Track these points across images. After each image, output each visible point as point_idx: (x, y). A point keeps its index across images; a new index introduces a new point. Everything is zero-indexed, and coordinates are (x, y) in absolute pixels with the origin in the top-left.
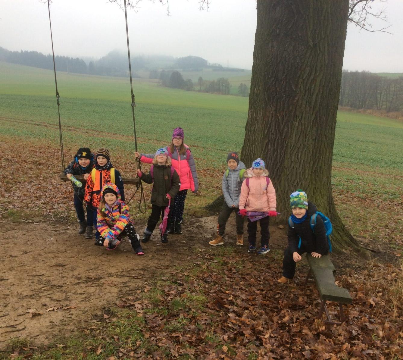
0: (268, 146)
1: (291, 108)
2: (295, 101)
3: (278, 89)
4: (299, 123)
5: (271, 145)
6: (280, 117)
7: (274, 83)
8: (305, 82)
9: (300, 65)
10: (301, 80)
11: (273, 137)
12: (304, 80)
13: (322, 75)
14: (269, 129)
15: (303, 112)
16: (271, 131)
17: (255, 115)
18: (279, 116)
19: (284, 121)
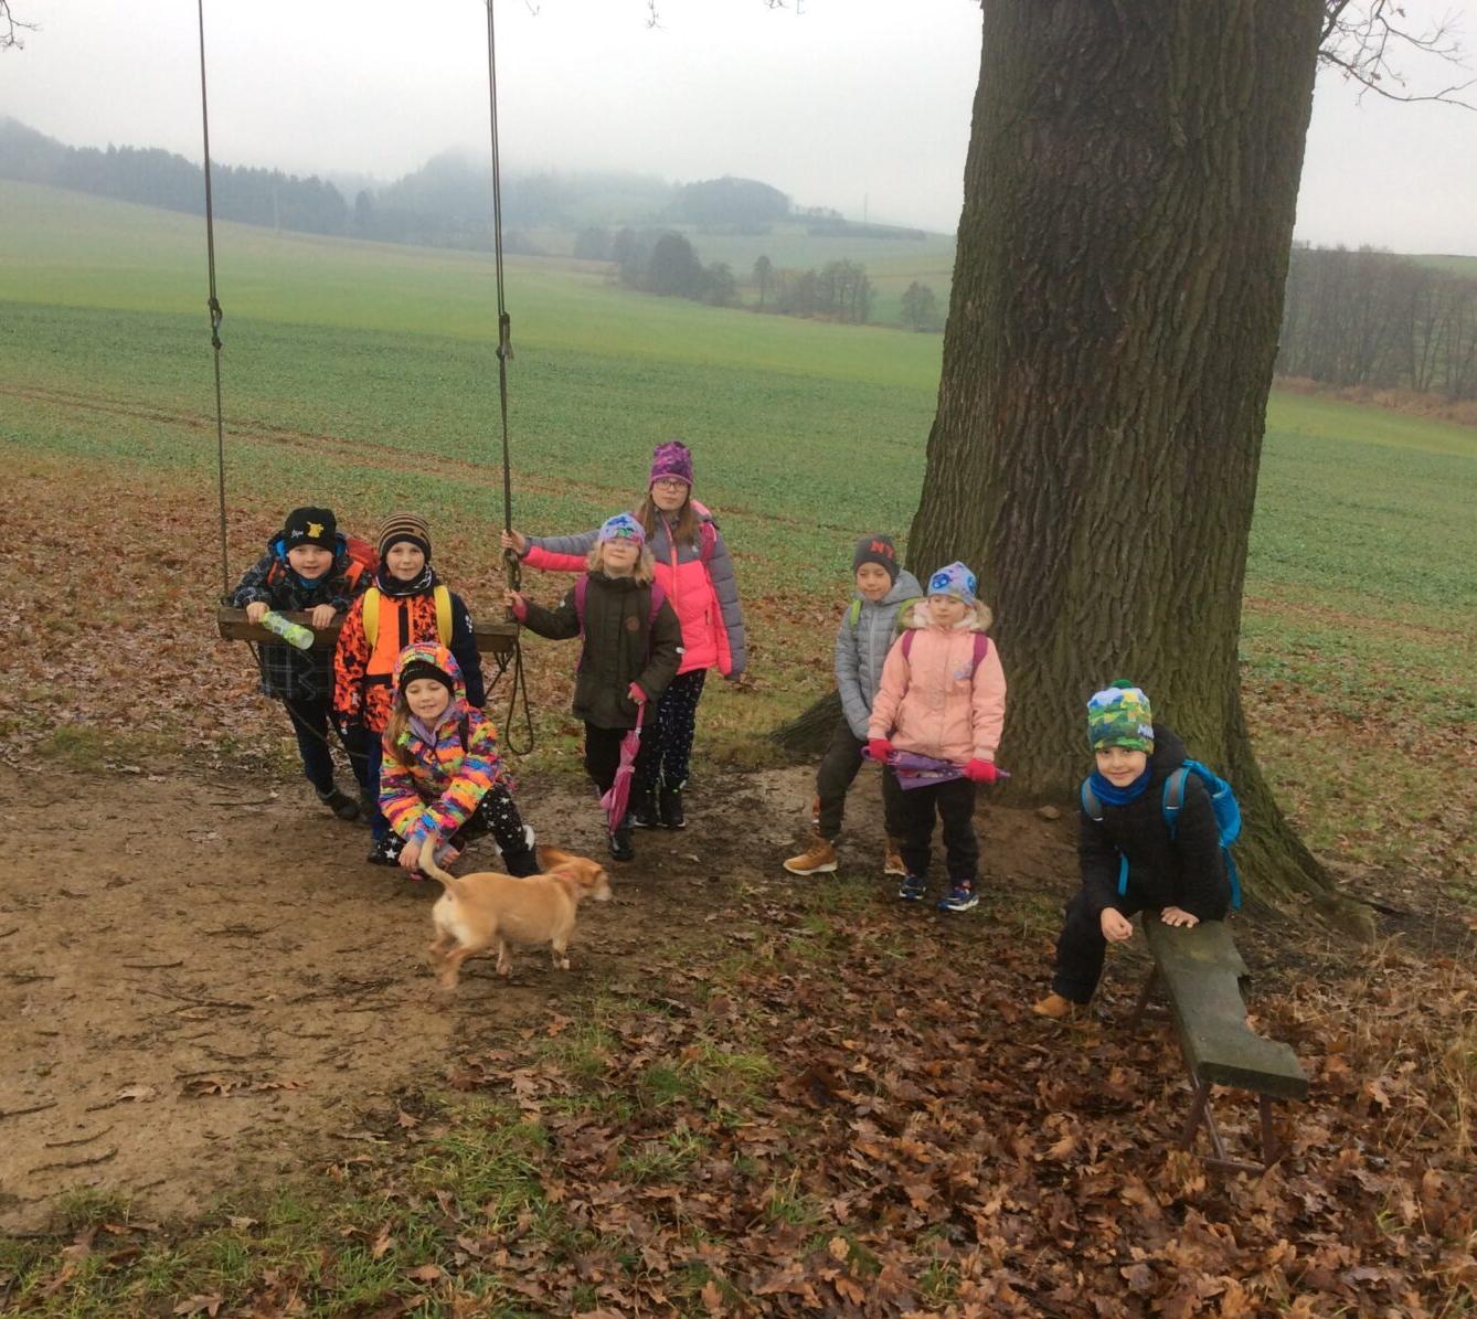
0: (1010, 515)
1: (1098, 377)
2: (1115, 351)
3: (1052, 306)
4: (1125, 432)
5: (1020, 512)
6: (1056, 409)
7: (1038, 282)
8: (1155, 280)
9: (1137, 217)
10: (1137, 274)
11: (1027, 484)
12: (1150, 274)
13: (1215, 257)
14: (1013, 454)
15: (1143, 392)
16: (1023, 461)
17: (966, 398)
18: (1054, 404)
19: (1073, 424)
